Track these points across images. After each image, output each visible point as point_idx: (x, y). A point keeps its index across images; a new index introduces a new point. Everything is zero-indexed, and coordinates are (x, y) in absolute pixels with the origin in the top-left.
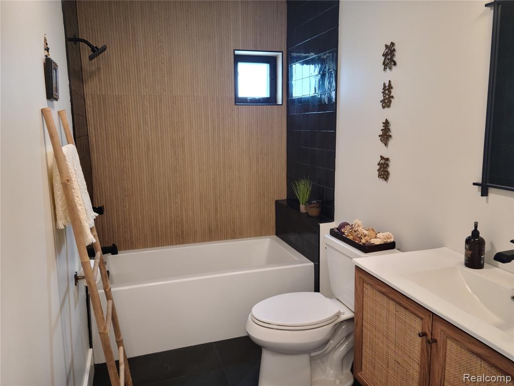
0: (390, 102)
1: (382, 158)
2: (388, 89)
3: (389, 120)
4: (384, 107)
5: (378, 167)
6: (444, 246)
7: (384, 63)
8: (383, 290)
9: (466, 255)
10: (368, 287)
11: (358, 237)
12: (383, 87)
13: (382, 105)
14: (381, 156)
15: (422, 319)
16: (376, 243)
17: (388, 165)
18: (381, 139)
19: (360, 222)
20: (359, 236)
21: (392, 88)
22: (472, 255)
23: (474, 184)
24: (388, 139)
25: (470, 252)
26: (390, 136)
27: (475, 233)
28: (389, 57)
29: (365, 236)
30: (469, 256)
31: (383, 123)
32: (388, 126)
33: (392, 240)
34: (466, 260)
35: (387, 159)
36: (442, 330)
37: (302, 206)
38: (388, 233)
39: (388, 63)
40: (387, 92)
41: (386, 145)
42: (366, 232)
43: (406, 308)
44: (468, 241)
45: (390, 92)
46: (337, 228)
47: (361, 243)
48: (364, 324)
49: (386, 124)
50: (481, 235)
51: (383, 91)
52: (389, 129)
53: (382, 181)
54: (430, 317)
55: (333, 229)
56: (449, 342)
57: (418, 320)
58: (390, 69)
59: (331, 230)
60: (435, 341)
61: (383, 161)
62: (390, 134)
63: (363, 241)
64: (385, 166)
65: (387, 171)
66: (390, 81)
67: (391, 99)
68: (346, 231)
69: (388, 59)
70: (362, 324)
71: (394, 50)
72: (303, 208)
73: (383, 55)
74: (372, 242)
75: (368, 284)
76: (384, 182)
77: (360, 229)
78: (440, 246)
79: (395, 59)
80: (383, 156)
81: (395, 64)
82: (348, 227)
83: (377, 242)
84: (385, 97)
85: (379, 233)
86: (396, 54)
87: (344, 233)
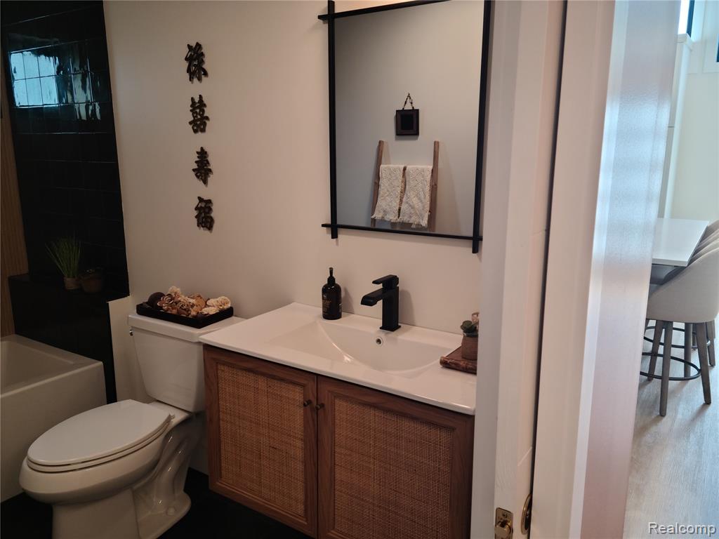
0: (205, 124)
1: (200, 199)
2: (198, 107)
3: (206, 149)
4: (195, 131)
5: (196, 213)
6: (293, 302)
7: (189, 70)
8: (250, 365)
9: (324, 306)
10: (226, 368)
11: (185, 309)
12: (191, 103)
13: (193, 128)
14: (199, 198)
15: (303, 386)
16: (212, 313)
17: (210, 209)
18: (196, 175)
19: (178, 289)
20: (185, 307)
21: (205, 105)
22: (330, 305)
23: (323, 226)
24: (208, 174)
25: (328, 302)
26: (210, 170)
27: (331, 280)
28: (196, 63)
29: (193, 306)
30: (328, 307)
31: (198, 153)
32: (206, 157)
33: (229, 305)
34: (323, 312)
35: (209, 201)
36: (329, 391)
37: (68, 279)
38: (223, 297)
39: (195, 71)
40: (198, 111)
41: (205, 182)
42: (192, 301)
43: (282, 380)
44: (325, 290)
45: (203, 111)
46: (147, 303)
47: (190, 316)
48: (221, 417)
49: (203, 154)
50: (336, 282)
51: (191, 108)
52: (207, 161)
53: (203, 232)
54: (314, 381)
55: (141, 305)
56: (337, 401)
57: (298, 389)
58: (200, 79)
59: (138, 306)
60: (322, 405)
61: (203, 205)
62: (209, 167)
63: (193, 313)
64: (207, 210)
65: (211, 218)
66: (200, 96)
67: (207, 122)
68: (164, 305)
69: (195, 65)
70: (219, 417)
71: (202, 54)
72: (70, 283)
73: (186, 59)
74: (206, 313)
75: (224, 365)
76: (207, 232)
77: (182, 298)
78: (289, 303)
79: (204, 66)
80: (202, 197)
81: (206, 74)
82: (166, 299)
83: (212, 311)
84: (196, 117)
85: (209, 299)
86: (206, 59)
87: (161, 308)
